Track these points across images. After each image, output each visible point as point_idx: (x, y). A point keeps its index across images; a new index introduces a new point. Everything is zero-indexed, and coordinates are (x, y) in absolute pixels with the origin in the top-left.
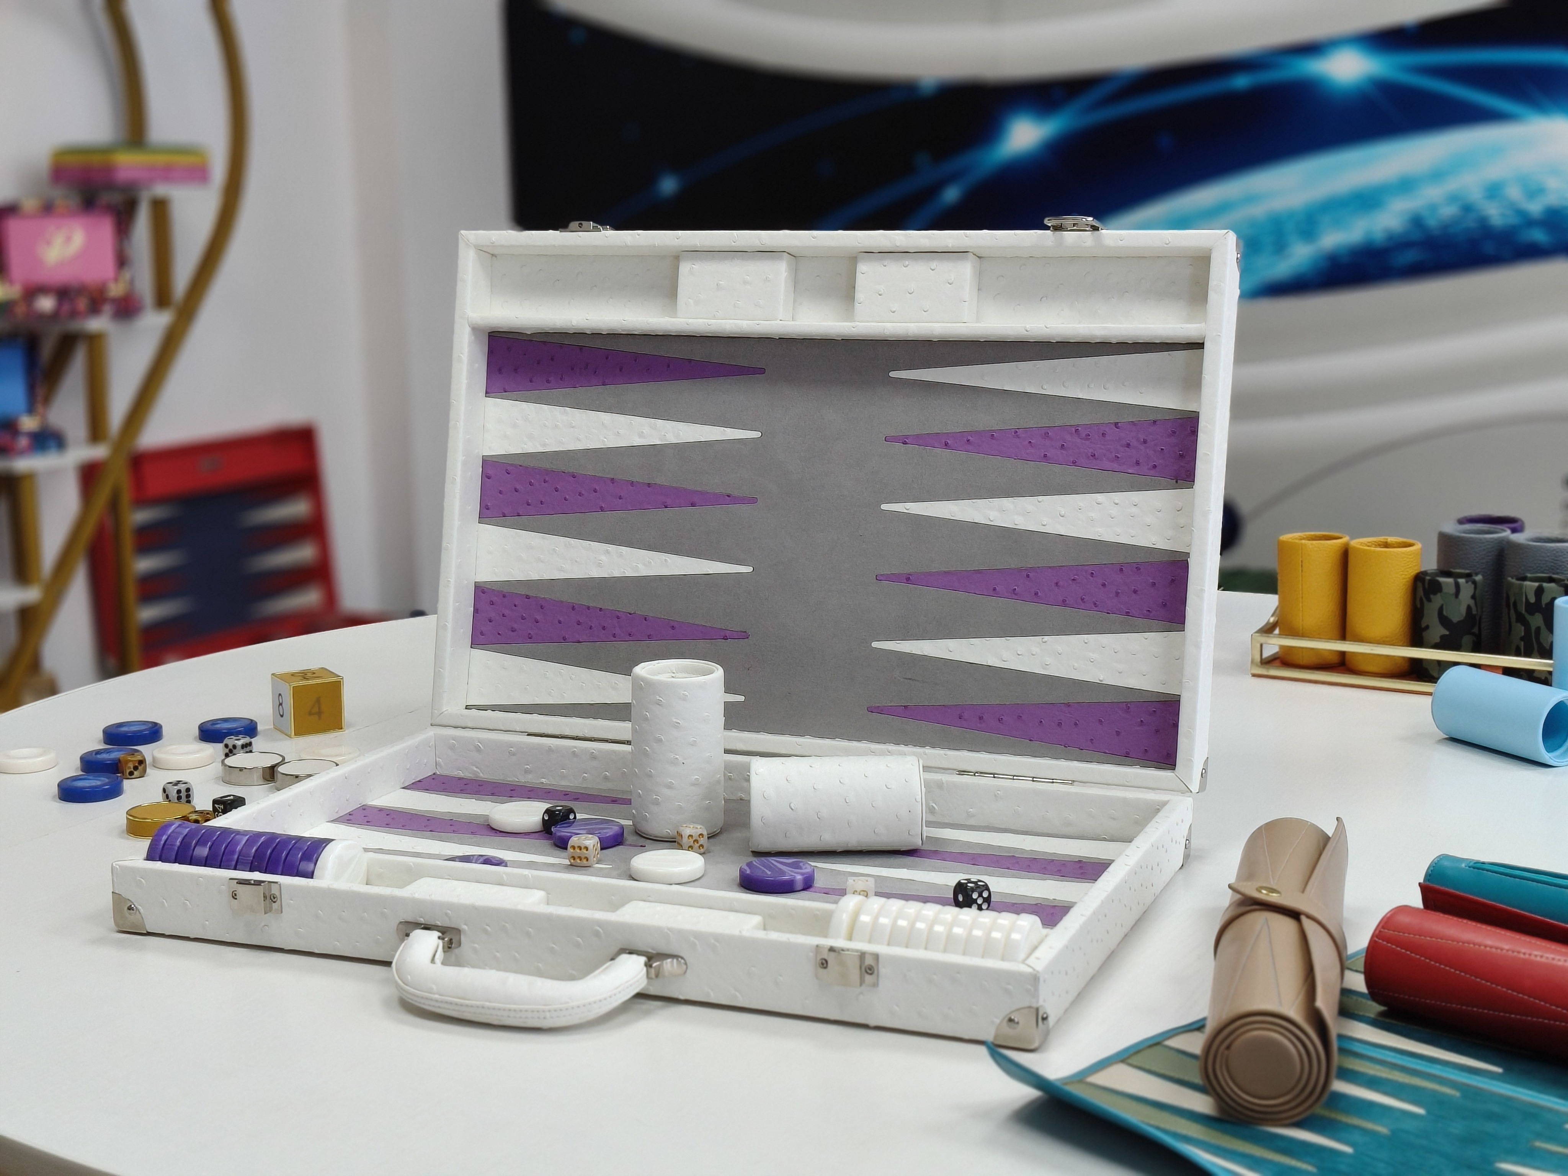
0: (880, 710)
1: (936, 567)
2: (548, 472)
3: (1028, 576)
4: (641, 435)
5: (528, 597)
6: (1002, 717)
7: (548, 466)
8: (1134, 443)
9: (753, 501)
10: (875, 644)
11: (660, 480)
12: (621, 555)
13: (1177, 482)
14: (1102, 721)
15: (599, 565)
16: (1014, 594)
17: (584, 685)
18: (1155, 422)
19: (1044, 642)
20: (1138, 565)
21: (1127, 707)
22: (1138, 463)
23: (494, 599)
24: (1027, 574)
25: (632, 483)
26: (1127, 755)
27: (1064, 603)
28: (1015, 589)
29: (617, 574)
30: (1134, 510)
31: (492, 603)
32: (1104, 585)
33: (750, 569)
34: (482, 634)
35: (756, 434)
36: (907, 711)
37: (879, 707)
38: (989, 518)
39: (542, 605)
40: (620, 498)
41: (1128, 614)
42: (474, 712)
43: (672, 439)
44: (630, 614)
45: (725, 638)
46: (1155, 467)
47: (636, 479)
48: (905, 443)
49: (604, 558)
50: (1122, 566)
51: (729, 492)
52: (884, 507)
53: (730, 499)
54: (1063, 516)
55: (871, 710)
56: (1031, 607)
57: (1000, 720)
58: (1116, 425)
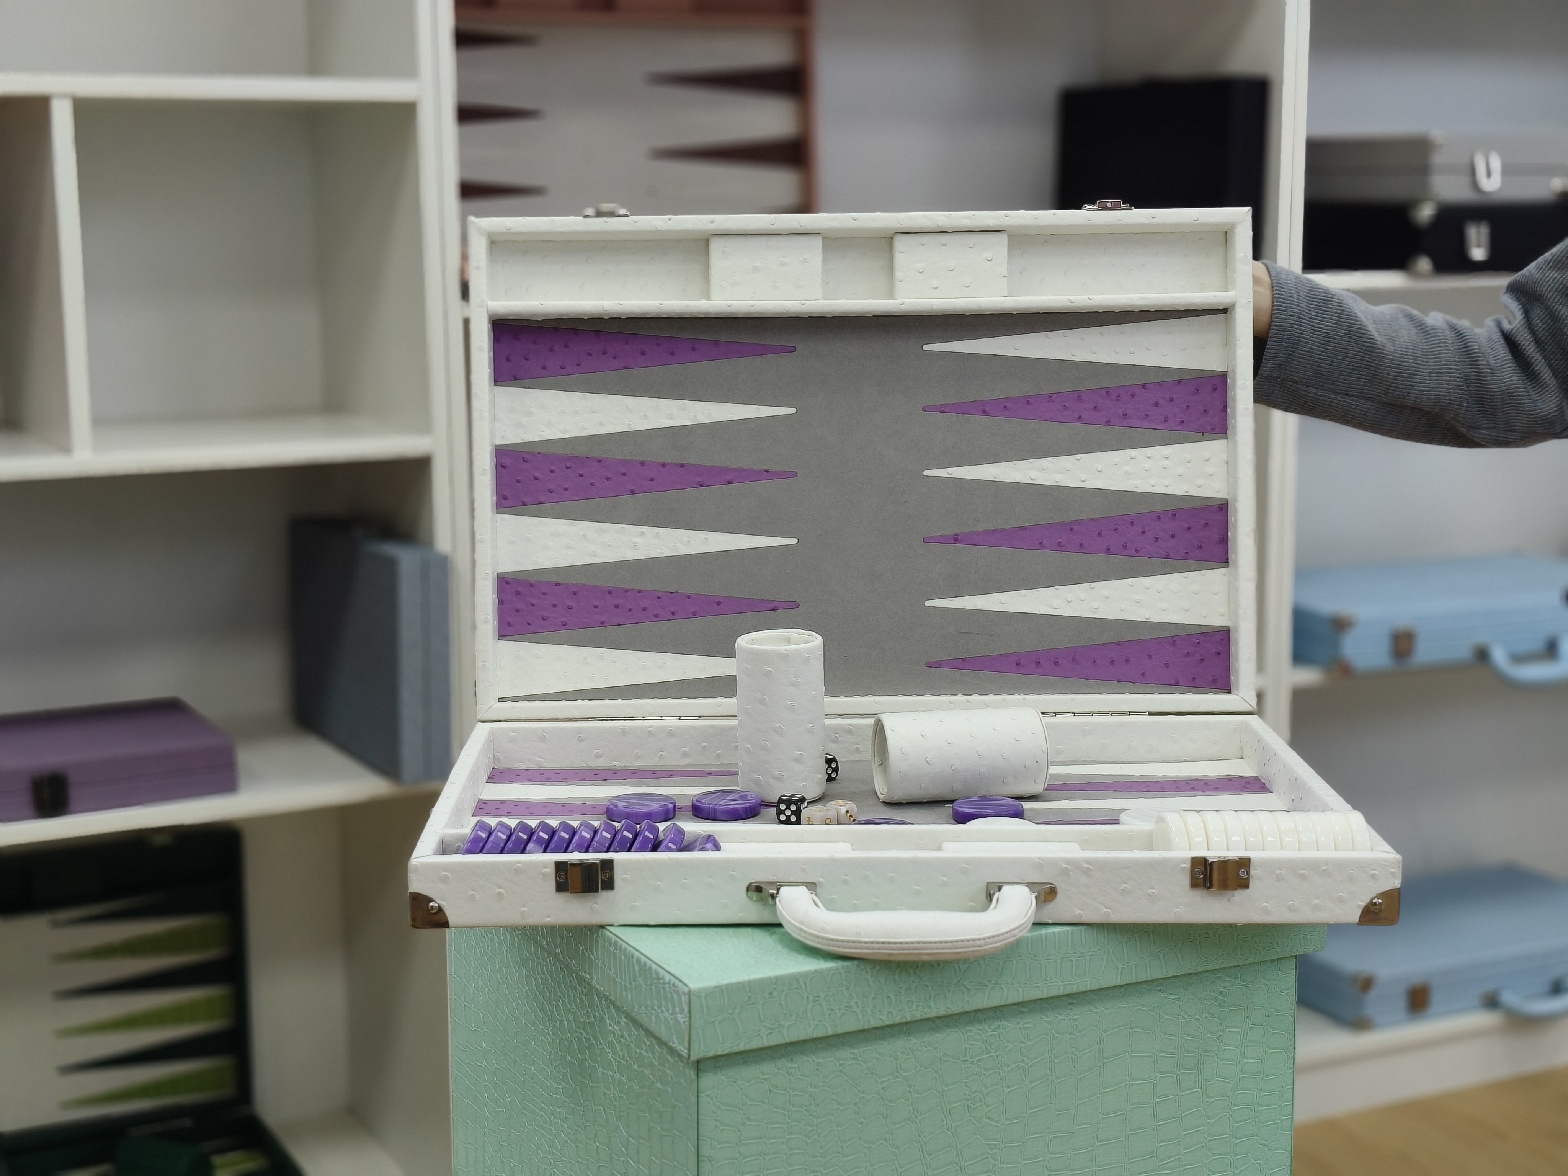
0: (939, 665)
1: (981, 527)
2: (570, 458)
3: (1072, 529)
4: (671, 417)
5: (558, 584)
6: (1058, 660)
7: (569, 452)
8: (1161, 401)
9: (794, 474)
10: (928, 603)
11: (692, 459)
12: (657, 536)
13: (1203, 434)
14: (1151, 656)
15: (635, 546)
16: (1060, 546)
17: (628, 666)
18: (1179, 382)
19: (1092, 588)
20: (1174, 511)
21: (1173, 641)
22: (1166, 420)
23: (520, 589)
24: (1070, 527)
25: (664, 465)
26: (1177, 684)
27: (1108, 551)
28: (1060, 542)
29: (654, 555)
30: (1166, 463)
31: (518, 593)
32: (1144, 532)
33: (795, 541)
34: (509, 624)
35: (792, 411)
36: (964, 663)
37: (936, 661)
38: (1031, 478)
39: (575, 592)
40: (652, 480)
41: (1167, 557)
42: (509, 704)
43: (703, 419)
44: (672, 593)
45: (775, 609)
46: (1182, 422)
47: (668, 460)
48: (943, 412)
49: (637, 540)
50: (1159, 514)
51: (766, 468)
52: (926, 473)
53: (768, 474)
54: (1100, 472)
55: (930, 666)
56: (1076, 557)
57: (1056, 663)
58: (1144, 386)
